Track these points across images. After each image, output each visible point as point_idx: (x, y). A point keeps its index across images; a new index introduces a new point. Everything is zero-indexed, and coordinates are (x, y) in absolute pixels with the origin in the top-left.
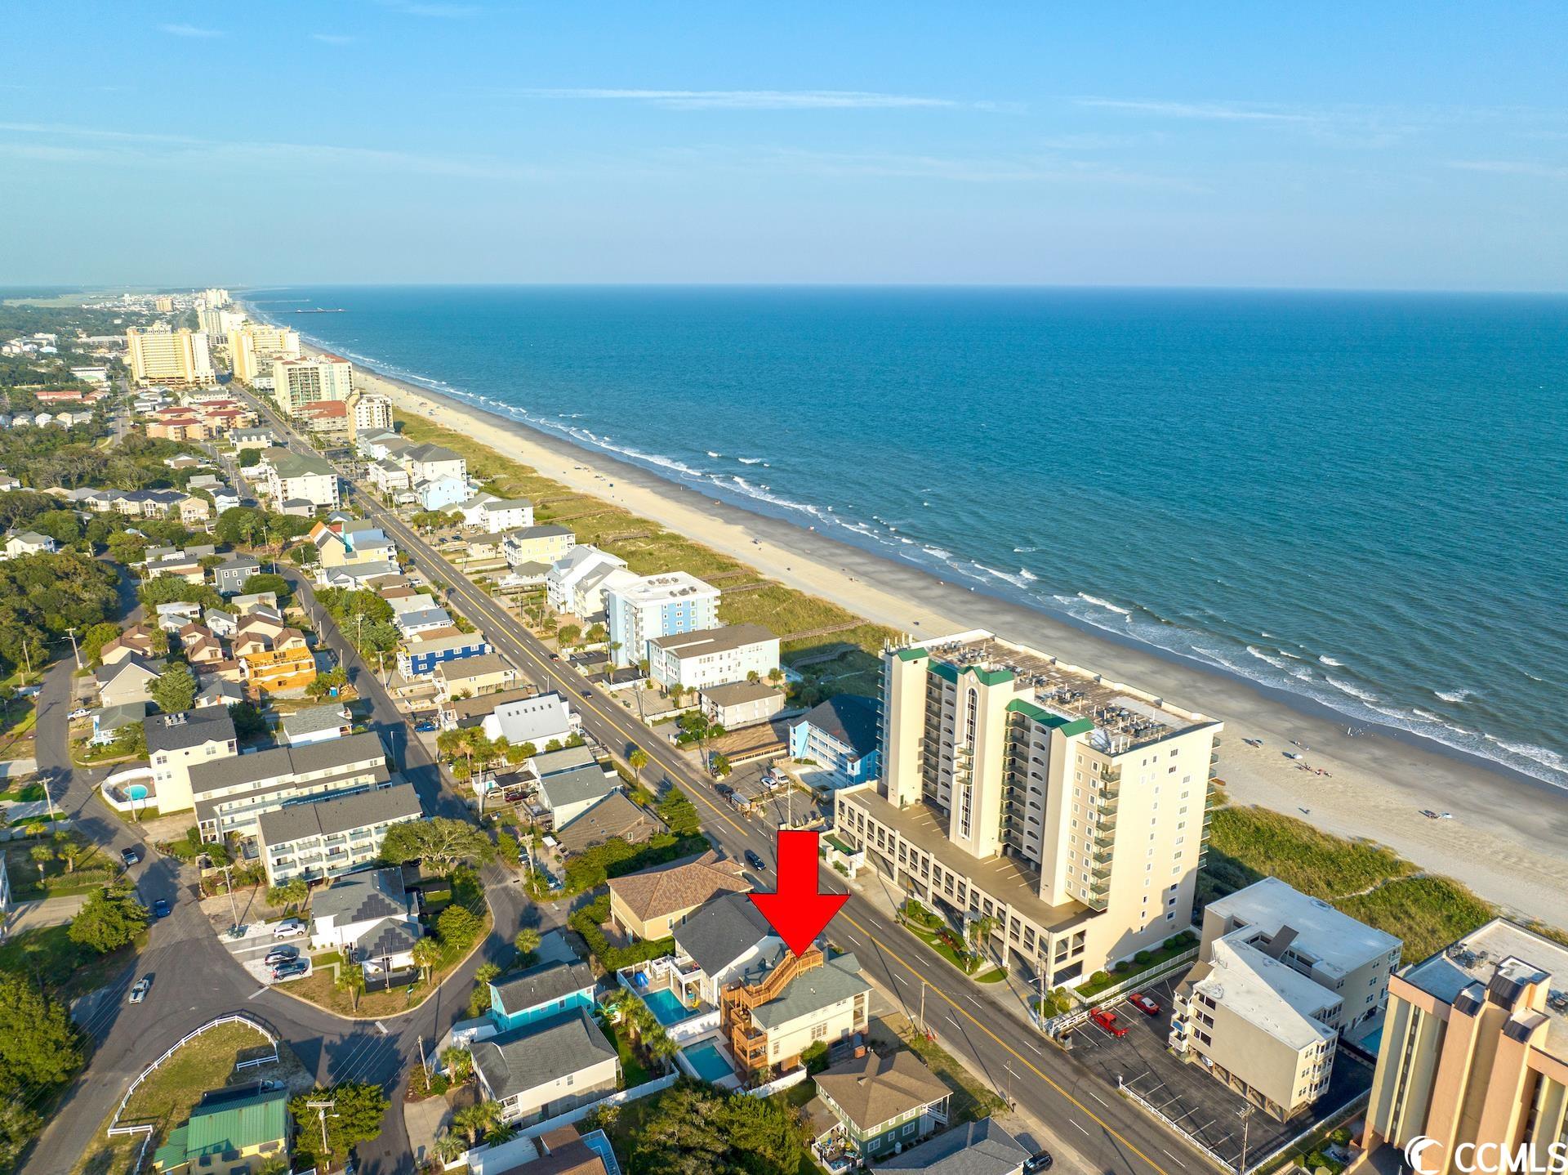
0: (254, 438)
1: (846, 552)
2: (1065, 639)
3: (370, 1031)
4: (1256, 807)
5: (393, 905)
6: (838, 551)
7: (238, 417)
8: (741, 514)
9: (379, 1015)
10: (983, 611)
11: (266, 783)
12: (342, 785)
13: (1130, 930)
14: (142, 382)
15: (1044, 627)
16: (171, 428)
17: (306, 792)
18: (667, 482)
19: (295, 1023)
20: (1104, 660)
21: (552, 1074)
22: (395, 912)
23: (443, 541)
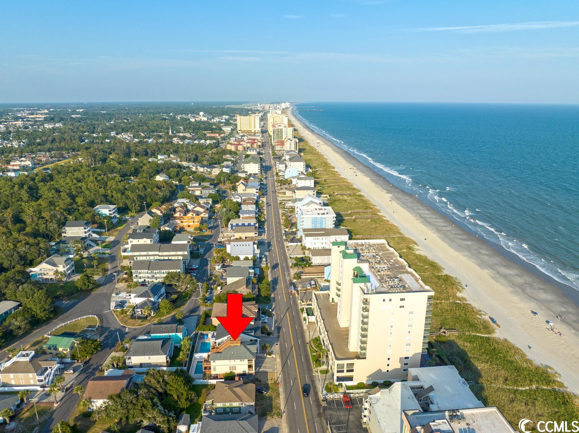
0: (252, 151)
1: (425, 208)
2: (487, 255)
3: (123, 329)
4: (506, 340)
5: (151, 295)
6: (421, 208)
7: (255, 144)
8: (397, 190)
9: (128, 325)
10: (461, 239)
11: (151, 253)
12: (173, 258)
13: (380, 370)
14: (239, 132)
15: (482, 249)
16: (233, 146)
17: (162, 258)
18: (379, 176)
19: (108, 322)
20: (497, 267)
21: (144, 354)
22: (150, 297)
23: (282, 189)
